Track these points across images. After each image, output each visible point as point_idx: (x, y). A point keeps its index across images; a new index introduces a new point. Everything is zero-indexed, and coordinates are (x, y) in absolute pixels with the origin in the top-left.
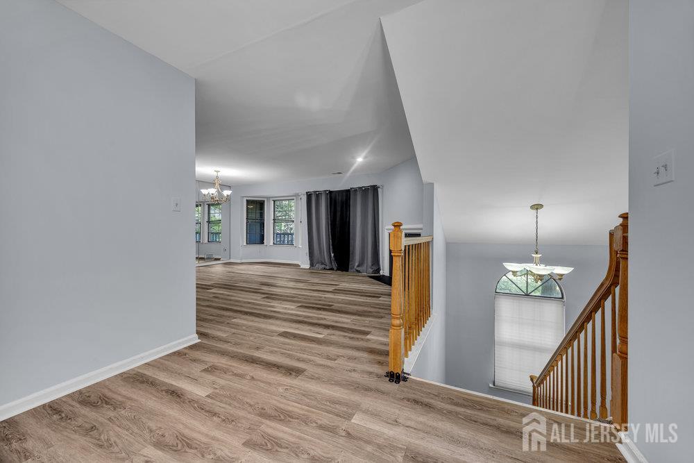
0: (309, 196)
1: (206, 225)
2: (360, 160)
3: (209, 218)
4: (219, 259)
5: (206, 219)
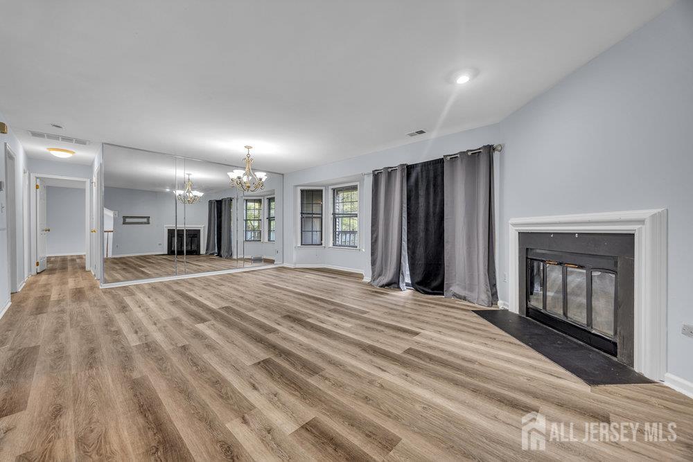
0: (376, 176)
1: (266, 222)
3: (269, 214)
4: (272, 262)
5: (266, 216)
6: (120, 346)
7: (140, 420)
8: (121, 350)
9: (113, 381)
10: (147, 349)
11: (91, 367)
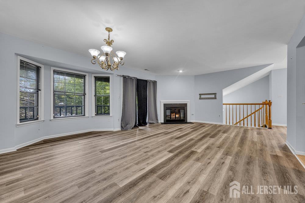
2: (181, 71)
6: (236, 159)
7: (244, 142)
8: (237, 157)
9: (246, 150)
10: (229, 153)
11: (251, 156)
